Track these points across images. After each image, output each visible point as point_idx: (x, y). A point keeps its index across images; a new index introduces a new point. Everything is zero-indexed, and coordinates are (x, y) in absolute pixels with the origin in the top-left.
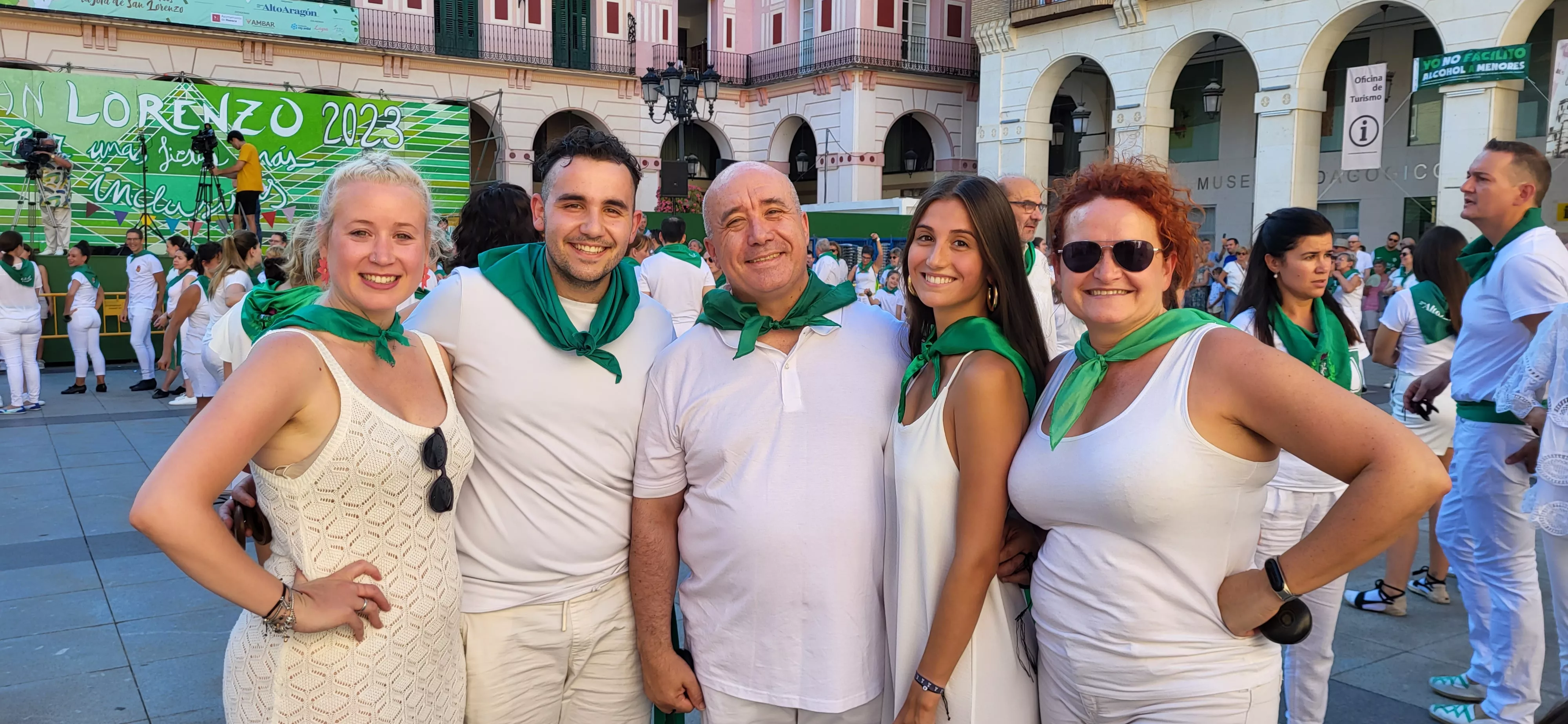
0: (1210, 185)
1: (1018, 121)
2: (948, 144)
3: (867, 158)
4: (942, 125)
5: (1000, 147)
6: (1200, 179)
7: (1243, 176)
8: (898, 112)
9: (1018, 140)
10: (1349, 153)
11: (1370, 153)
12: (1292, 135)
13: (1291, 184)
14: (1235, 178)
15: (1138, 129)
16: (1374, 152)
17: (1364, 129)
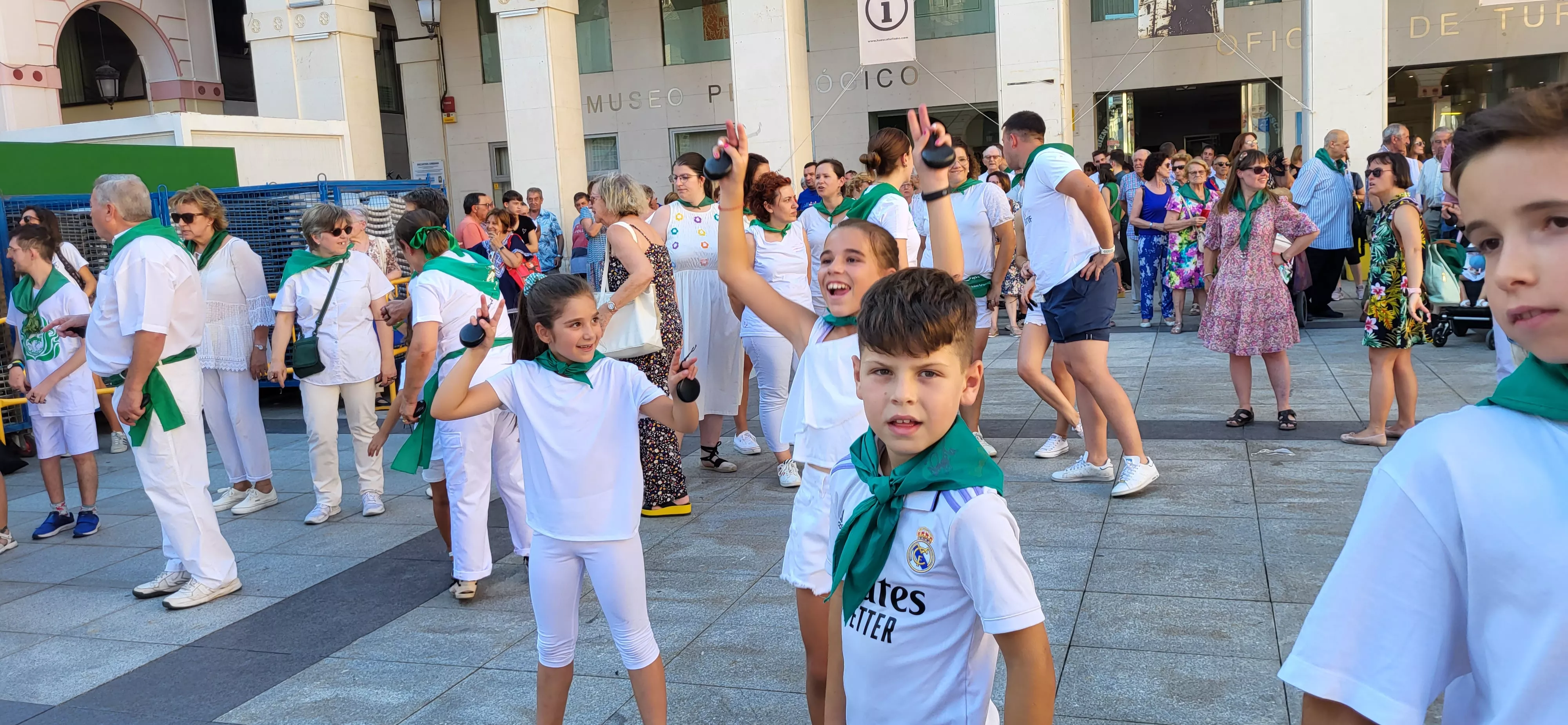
0: (606, 106)
2: (168, 57)
3: (28, 74)
5: (293, 47)
9: (326, 35)
10: (869, 41)
11: (899, 39)
12: (781, 18)
13: (788, 89)
14: (639, 95)
15: (536, 12)
16: (904, 38)
17: (886, 6)
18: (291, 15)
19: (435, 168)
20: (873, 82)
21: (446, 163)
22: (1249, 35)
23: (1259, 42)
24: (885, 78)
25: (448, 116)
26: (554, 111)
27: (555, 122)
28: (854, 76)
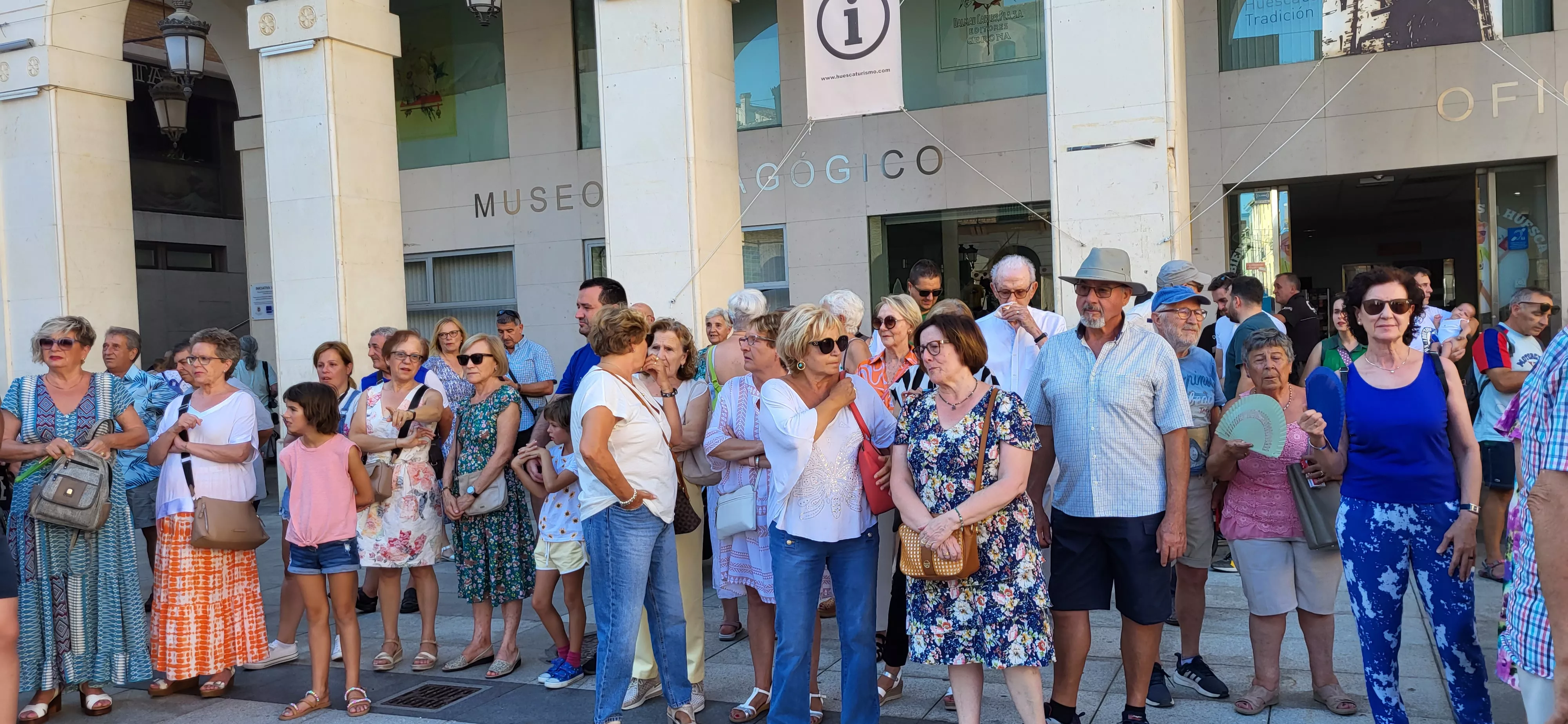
0: (499, 206)
1: (30, 44)
6: (477, 197)
7: (558, 188)
9: (33, 92)
10: (823, 79)
11: (875, 72)
12: (679, 43)
13: (688, 162)
14: (544, 192)
15: (312, 46)
16: (883, 71)
17: (852, 16)
20: (875, 170)
22: (1495, 87)
23: (1514, 98)
24: (893, 164)
26: (337, 203)
27: (338, 220)
28: (847, 161)
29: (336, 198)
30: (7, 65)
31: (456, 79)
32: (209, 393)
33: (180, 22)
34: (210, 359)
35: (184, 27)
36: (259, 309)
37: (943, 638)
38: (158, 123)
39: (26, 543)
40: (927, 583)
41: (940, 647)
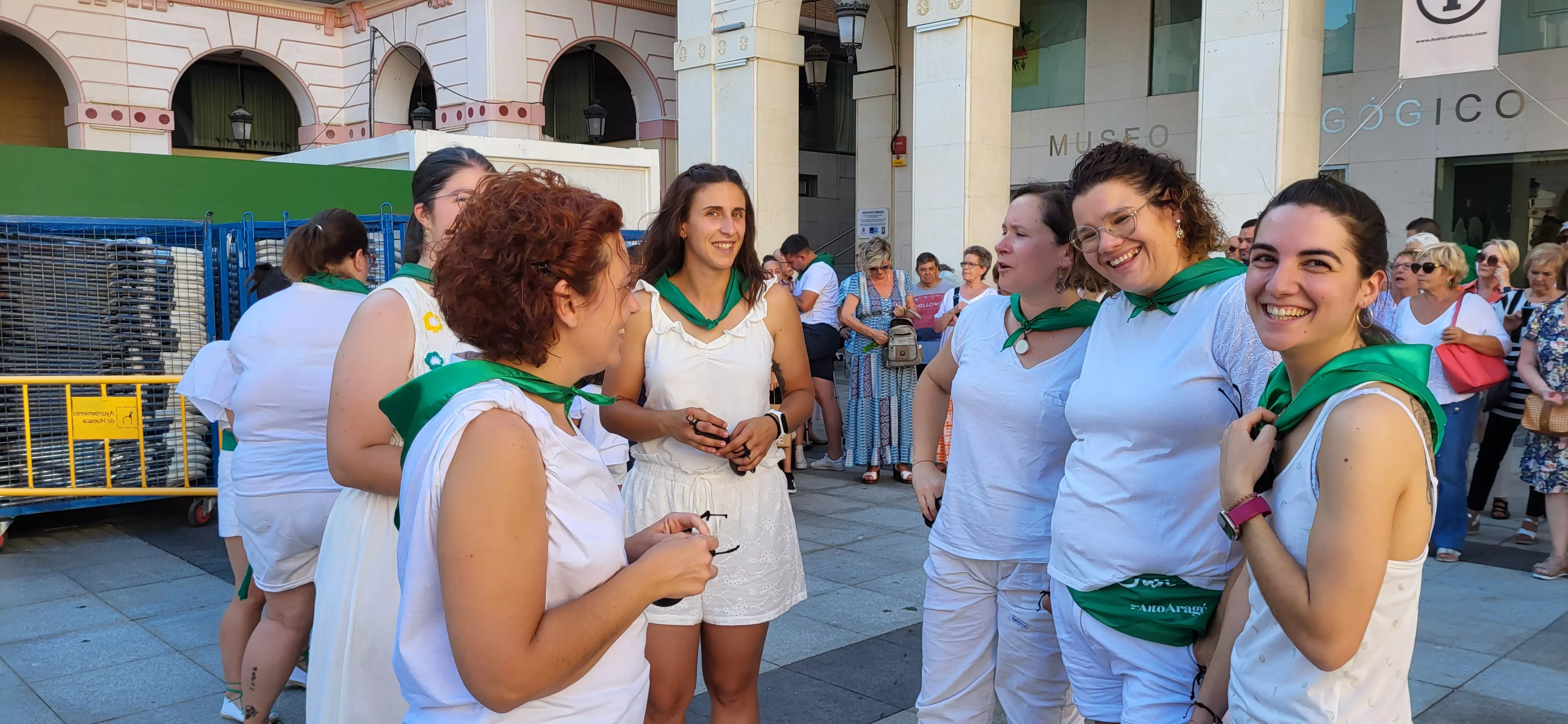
0: (1072, 146)
1: (743, 27)
2: (655, 97)
3: (513, 111)
4: (643, 64)
5: (714, 77)
6: (1052, 138)
7: (1127, 130)
8: (567, 38)
9: (743, 62)
10: (1418, 42)
11: (1471, 35)
12: (1280, 12)
13: (1279, 116)
14: (1113, 134)
15: (958, 23)
16: (1480, 34)
18: (715, 39)
19: (879, 218)
20: (1449, 114)
21: (891, 211)
24: (1469, 108)
25: (898, 158)
26: (968, 148)
27: (967, 162)
28: (1419, 105)
29: (968, 145)
30: (725, 42)
31: (1041, 36)
32: (972, 287)
33: (851, 5)
34: (975, 265)
35: (853, 9)
36: (864, 230)
37: (1548, 475)
38: (806, 80)
39: (865, 375)
40: (1543, 437)
41: (1545, 481)
